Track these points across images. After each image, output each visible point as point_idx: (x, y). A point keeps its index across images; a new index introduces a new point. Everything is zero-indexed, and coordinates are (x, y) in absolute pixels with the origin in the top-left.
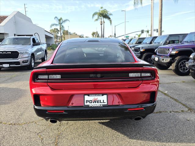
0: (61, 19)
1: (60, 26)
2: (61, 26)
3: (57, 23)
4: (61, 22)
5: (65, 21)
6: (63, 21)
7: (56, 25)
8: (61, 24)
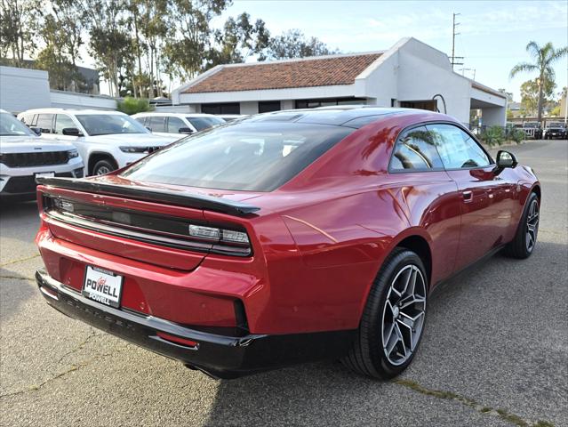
0: (549, 47)
1: (542, 71)
2: (545, 71)
3: (533, 60)
4: (547, 58)
5: (560, 53)
6: (556, 52)
7: (531, 67)
8: (547, 63)
